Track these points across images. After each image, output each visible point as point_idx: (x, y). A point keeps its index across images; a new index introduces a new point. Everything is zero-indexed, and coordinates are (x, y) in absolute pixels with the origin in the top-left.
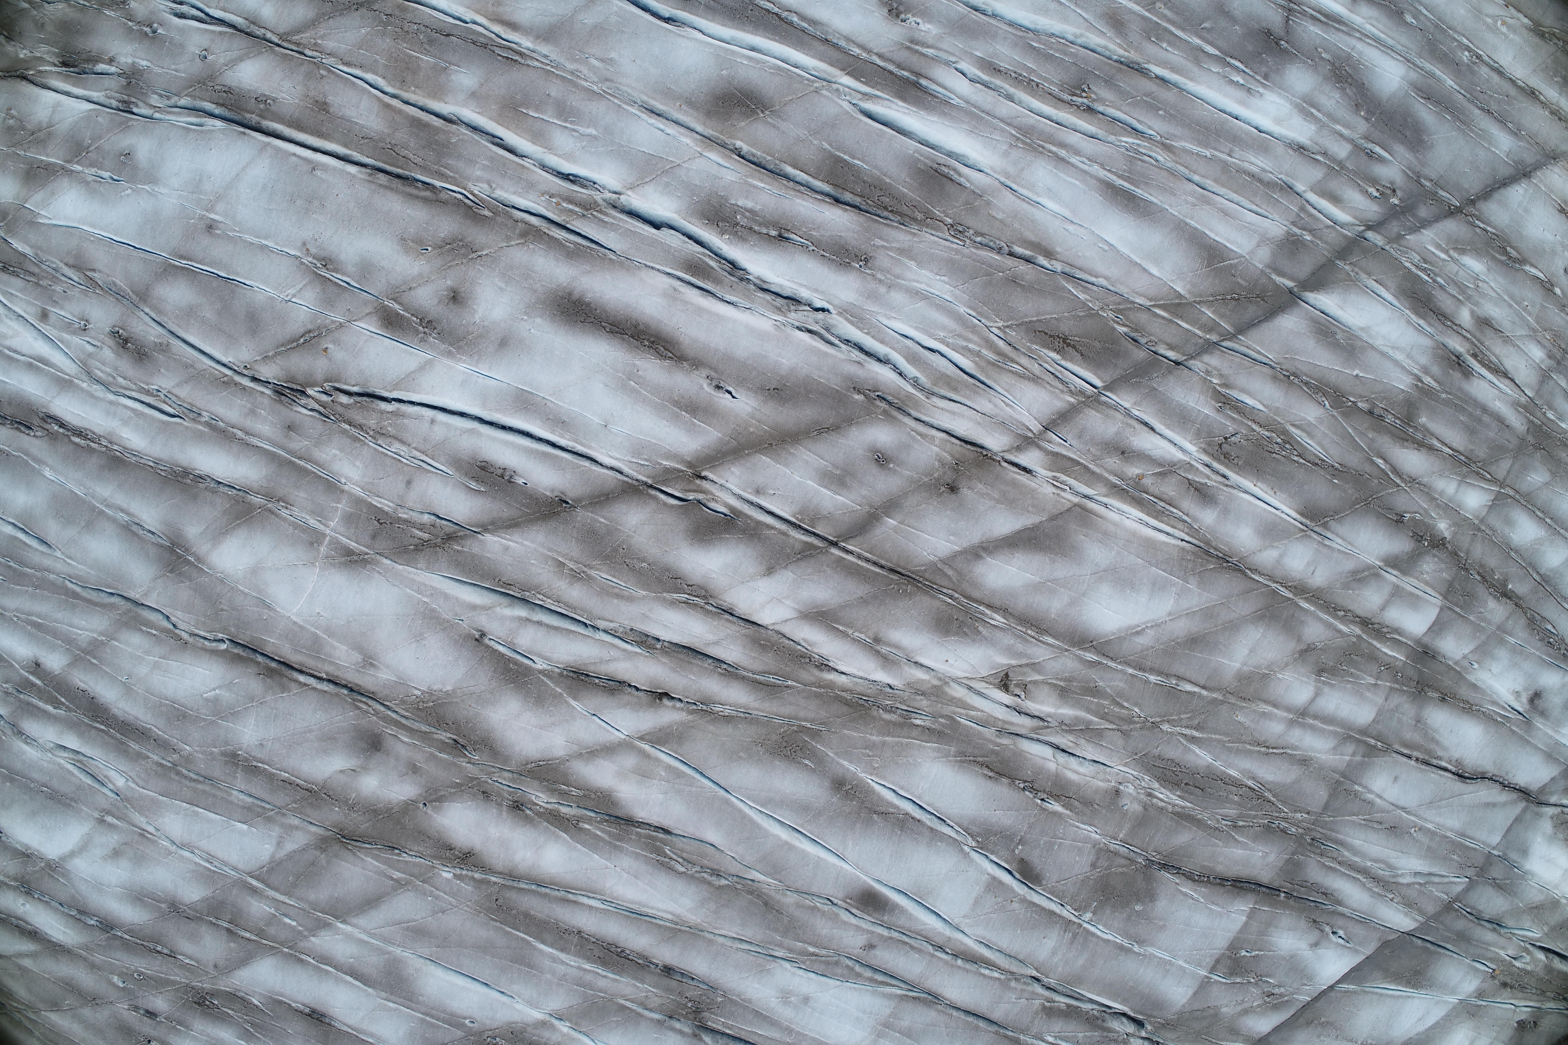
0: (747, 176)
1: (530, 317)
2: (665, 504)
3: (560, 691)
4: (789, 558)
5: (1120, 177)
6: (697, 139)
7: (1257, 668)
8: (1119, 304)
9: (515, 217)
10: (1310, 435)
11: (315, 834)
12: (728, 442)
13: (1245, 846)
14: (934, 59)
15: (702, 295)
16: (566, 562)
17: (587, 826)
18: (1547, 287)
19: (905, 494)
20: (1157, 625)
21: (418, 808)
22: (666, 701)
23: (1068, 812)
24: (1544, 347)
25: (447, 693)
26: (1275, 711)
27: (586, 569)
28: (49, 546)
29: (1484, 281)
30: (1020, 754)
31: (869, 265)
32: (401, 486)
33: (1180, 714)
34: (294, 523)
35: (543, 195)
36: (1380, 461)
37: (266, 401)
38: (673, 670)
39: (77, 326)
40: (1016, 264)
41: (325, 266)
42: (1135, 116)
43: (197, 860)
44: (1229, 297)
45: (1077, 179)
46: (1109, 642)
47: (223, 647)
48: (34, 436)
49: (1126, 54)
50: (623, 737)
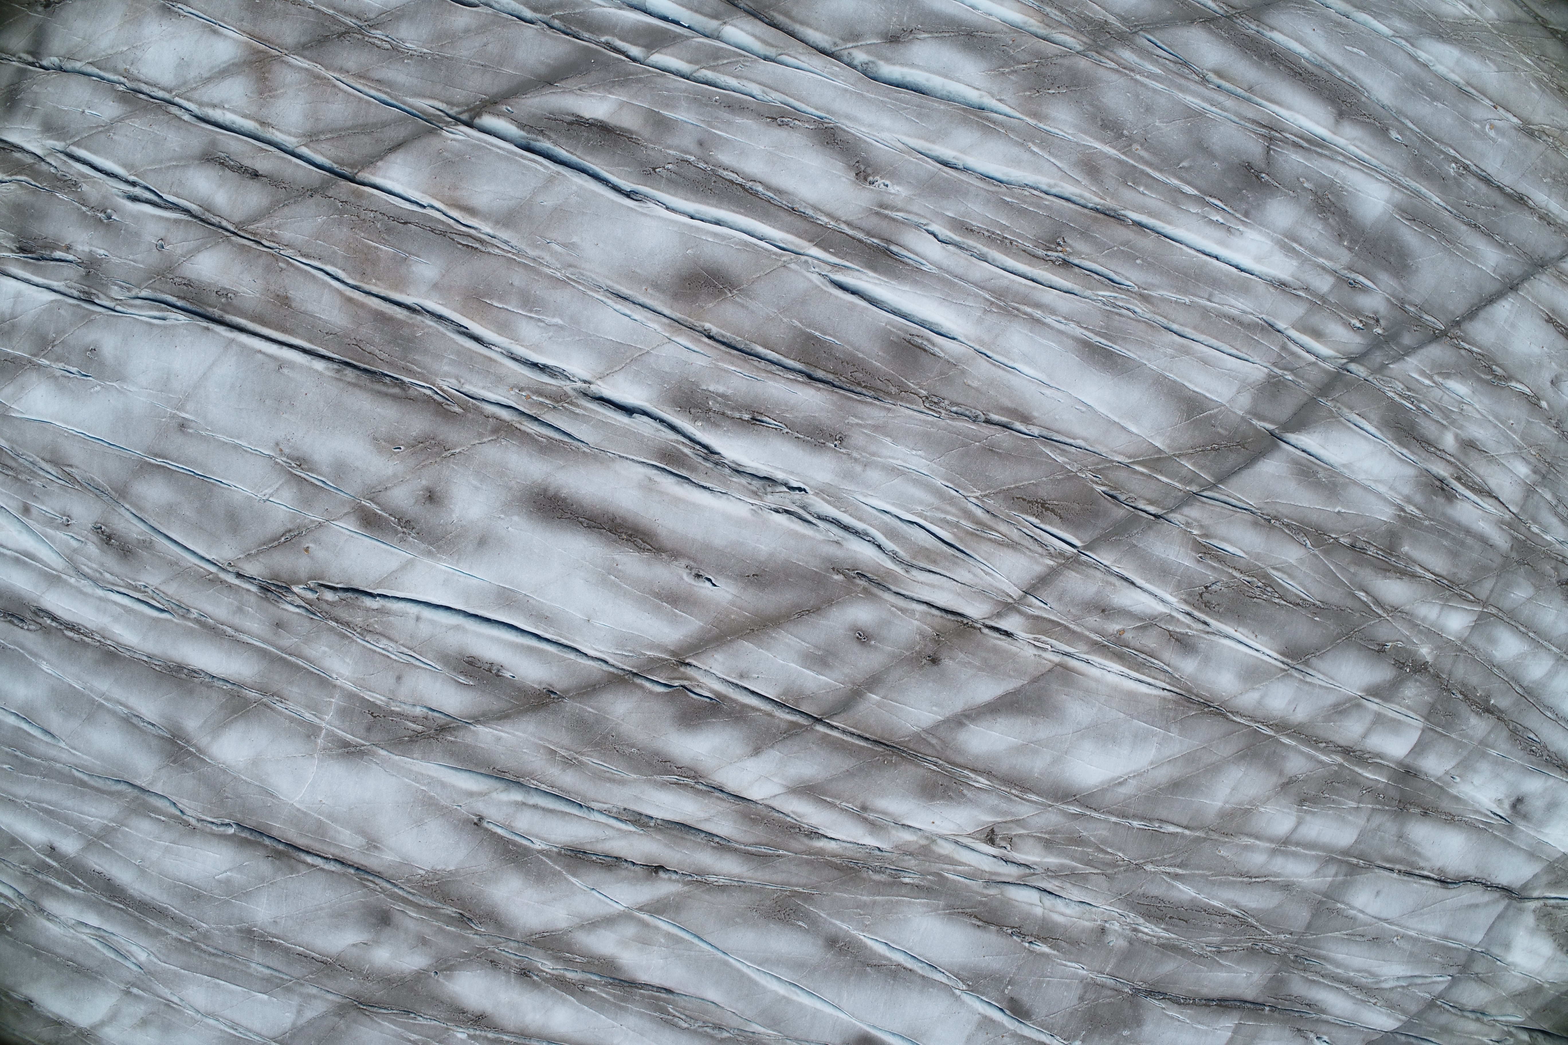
0: (717, 360)
1: (507, 515)
2: (651, 692)
3: (559, 869)
4: (774, 738)
5: (1097, 334)
6: (665, 324)
7: (1240, 804)
8: (1098, 464)
9: (486, 413)
10: (1290, 576)
11: (333, 1002)
12: (710, 630)
13: (1229, 969)
14: (904, 223)
15: (678, 483)
16: (558, 750)
17: (592, 989)
18: (1533, 401)
19: (887, 670)
20: (1139, 775)
21: (430, 976)
22: (662, 874)
23: (1055, 952)
24: (1528, 462)
25: (450, 872)
26: (1258, 842)
27: (577, 756)
28: (53, 736)
29: (1469, 404)
30: (1007, 903)
31: (844, 444)
32: (392, 681)
33: (1163, 854)
34: (290, 716)
35: (512, 389)
36: (1362, 595)
37: (253, 599)
38: (666, 845)
39: (59, 521)
40: (993, 432)
41: (300, 466)
42: (1112, 268)
43: (222, 1027)
44: (1209, 448)
45: (1053, 341)
46: (1091, 795)
47: (231, 831)
48: (28, 630)
49: (1102, 202)
50: (622, 909)
